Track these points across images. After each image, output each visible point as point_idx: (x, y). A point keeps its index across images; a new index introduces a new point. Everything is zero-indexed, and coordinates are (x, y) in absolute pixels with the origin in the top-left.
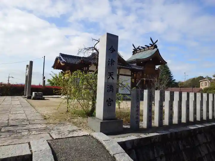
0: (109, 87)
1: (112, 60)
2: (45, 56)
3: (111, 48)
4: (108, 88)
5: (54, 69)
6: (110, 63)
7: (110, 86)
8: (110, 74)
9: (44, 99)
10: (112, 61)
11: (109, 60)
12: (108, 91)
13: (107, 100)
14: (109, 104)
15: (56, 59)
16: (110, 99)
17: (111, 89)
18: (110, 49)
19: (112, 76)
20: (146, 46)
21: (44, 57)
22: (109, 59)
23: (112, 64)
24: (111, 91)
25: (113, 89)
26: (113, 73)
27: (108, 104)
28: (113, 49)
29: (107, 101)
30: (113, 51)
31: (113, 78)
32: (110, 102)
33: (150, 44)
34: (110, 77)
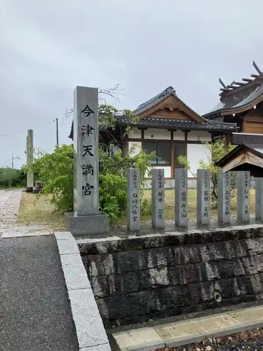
0: (85, 167)
1: (88, 127)
3: (86, 108)
4: (83, 169)
6: (85, 132)
7: (88, 166)
8: (86, 148)
10: (88, 129)
12: (83, 174)
13: (83, 187)
14: (87, 193)
16: (88, 184)
17: (89, 170)
18: (82, 112)
19: (91, 151)
20: (244, 80)
22: (83, 126)
23: (88, 134)
25: (92, 170)
26: (91, 146)
27: (85, 192)
28: (90, 110)
29: (83, 189)
30: (89, 113)
31: (91, 155)
32: (89, 189)
33: (253, 76)
34: (86, 152)
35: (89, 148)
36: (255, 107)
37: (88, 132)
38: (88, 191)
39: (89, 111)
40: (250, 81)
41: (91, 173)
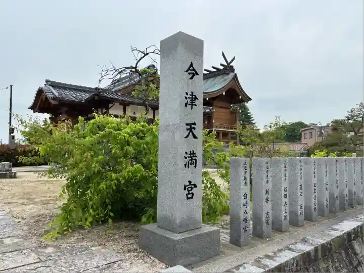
0: (187, 156)
1: (192, 95)
2: (11, 86)
3: (190, 67)
4: (186, 158)
5: (34, 112)
6: (189, 103)
7: (190, 154)
8: (189, 127)
9: (14, 176)
10: (192, 98)
11: (187, 96)
12: (185, 165)
13: (185, 187)
14: (190, 196)
15: (38, 92)
16: (190, 182)
17: (192, 160)
18: (186, 71)
19: (194, 131)
21: (9, 88)
22: (187, 94)
23: (192, 105)
24: (193, 166)
25: (196, 160)
26: (195, 124)
27: (187, 195)
28: (194, 70)
29: (185, 189)
30: (194, 75)
31: (195, 137)
32: (191, 190)
33: (222, 65)
34: (189, 133)
35: (193, 126)
36: (224, 94)
37: (192, 102)
38: (191, 192)
39: (194, 72)
40: (210, 72)
41: (194, 165)
